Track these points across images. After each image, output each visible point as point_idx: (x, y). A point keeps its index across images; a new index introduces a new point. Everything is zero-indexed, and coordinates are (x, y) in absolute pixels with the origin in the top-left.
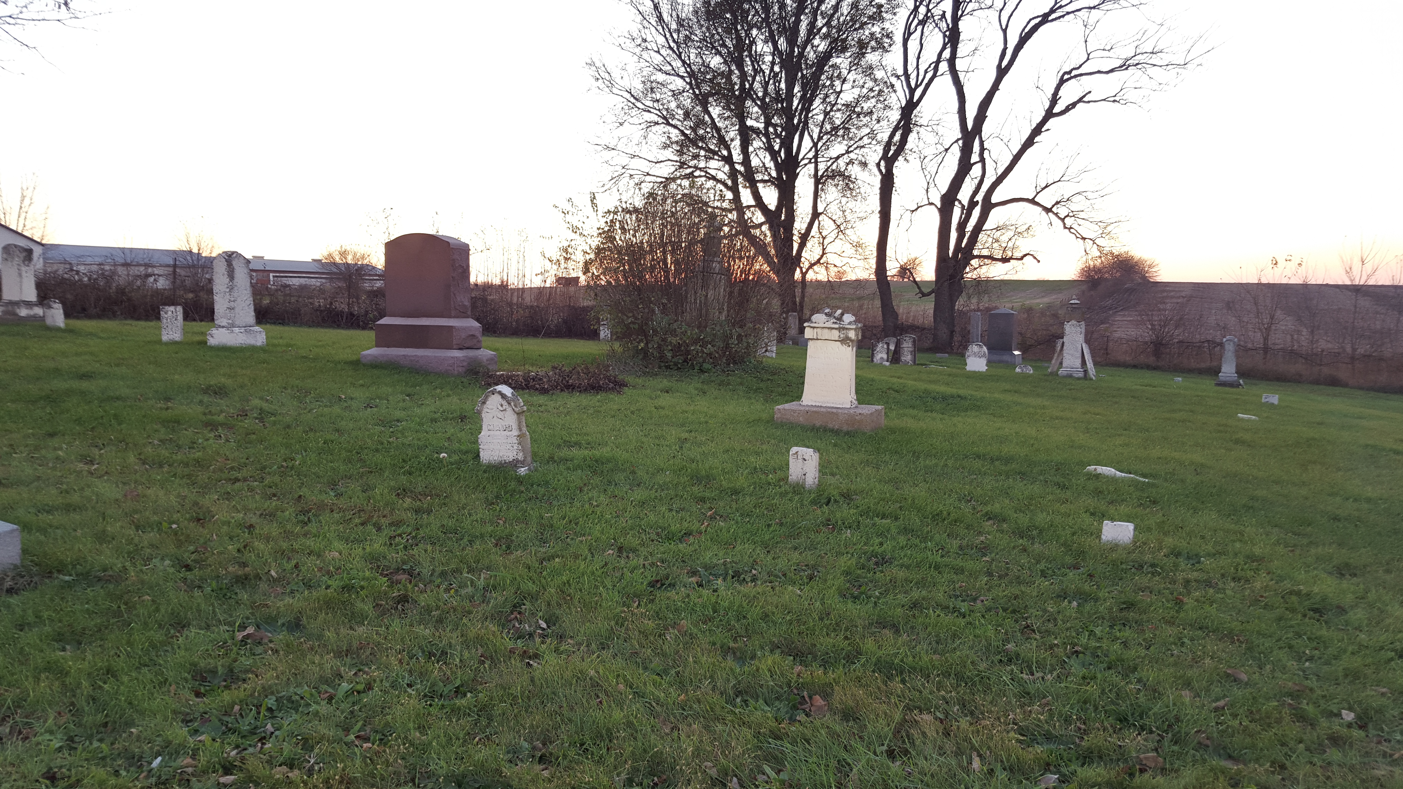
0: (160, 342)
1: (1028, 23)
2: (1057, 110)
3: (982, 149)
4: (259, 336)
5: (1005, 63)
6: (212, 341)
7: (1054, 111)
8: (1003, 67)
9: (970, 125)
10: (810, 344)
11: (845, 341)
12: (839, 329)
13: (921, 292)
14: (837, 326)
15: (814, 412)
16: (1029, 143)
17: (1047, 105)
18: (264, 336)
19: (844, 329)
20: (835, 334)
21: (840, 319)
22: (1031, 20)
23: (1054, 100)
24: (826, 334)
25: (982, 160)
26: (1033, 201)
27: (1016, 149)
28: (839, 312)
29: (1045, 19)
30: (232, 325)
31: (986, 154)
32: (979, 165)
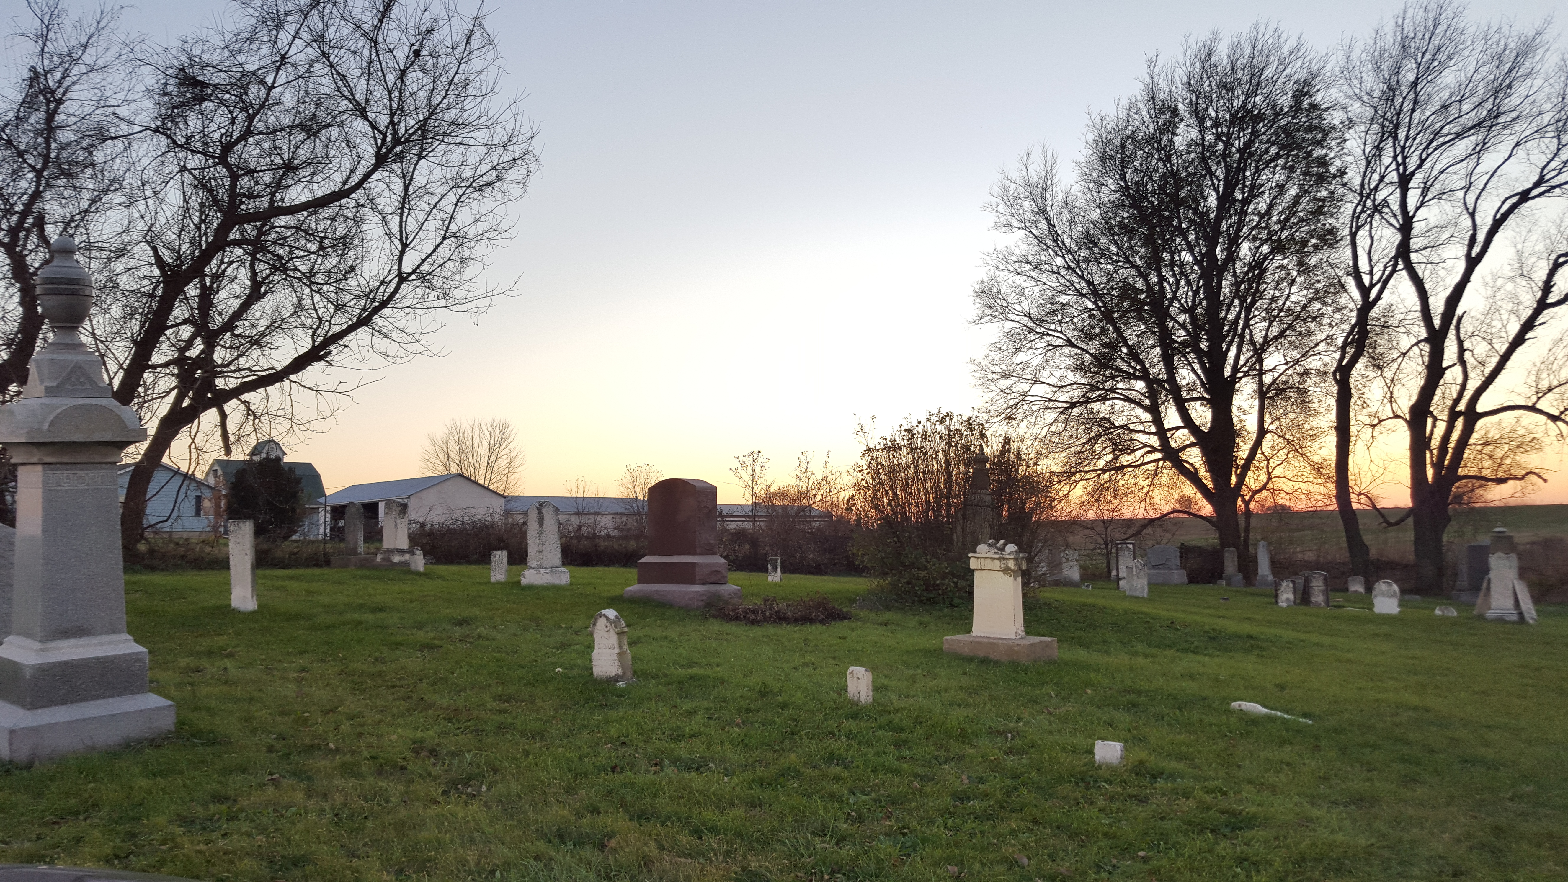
0: (489, 582)
1: (1503, 202)
2: (1552, 299)
3: (1462, 350)
4: (563, 577)
5: (1476, 250)
6: (524, 581)
7: (1549, 301)
8: (1473, 255)
9: (1437, 323)
10: (976, 573)
11: (1006, 570)
12: (1000, 559)
13: (1386, 521)
14: (997, 556)
15: (979, 643)
16: (1519, 340)
17: (1539, 295)
18: (568, 575)
19: (1004, 559)
20: (997, 564)
21: (1002, 549)
22: (1507, 199)
23: (1547, 287)
24: (989, 564)
25: (1462, 362)
26: (1533, 409)
27: (1503, 348)
28: (1002, 542)
29: (1524, 196)
30: (540, 567)
31: (1467, 355)
32: (1458, 369)
